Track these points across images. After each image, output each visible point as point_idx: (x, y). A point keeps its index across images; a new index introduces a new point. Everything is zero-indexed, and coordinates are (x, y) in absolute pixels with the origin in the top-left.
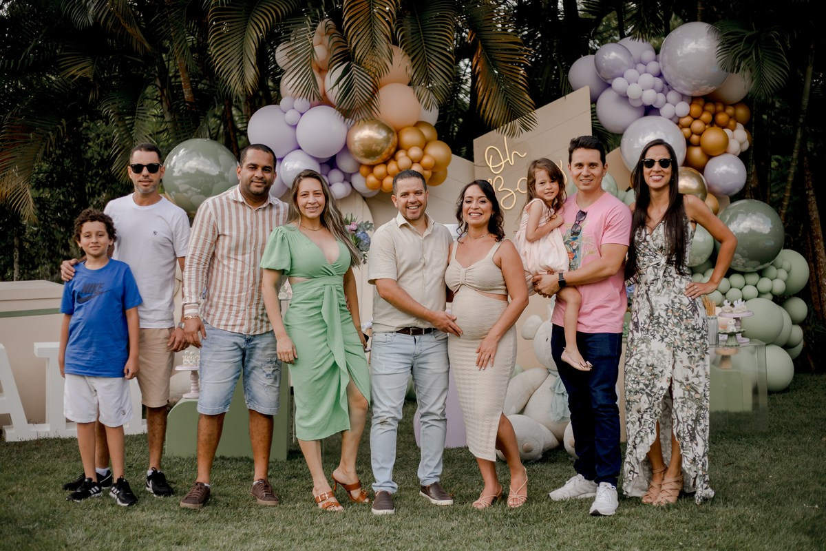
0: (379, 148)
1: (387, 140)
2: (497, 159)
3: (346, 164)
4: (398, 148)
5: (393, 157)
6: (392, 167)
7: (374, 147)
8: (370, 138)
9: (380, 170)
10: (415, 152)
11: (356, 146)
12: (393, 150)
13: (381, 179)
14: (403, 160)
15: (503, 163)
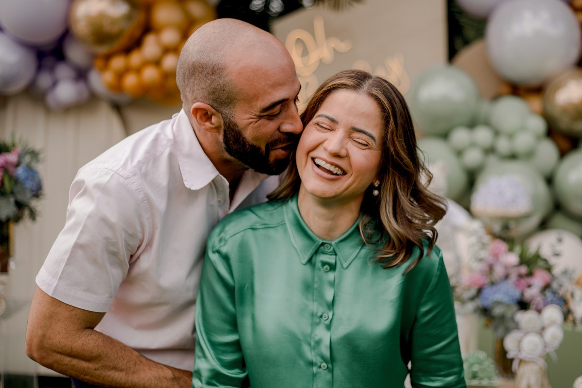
0: (115, 29)
1: (128, 17)
2: (305, 53)
3: (76, 54)
4: (148, 28)
5: (136, 44)
6: (135, 58)
7: (108, 28)
8: (102, 16)
9: (118, 63)
10: (169, 37)
11: (81, 27)
12: (137, 33)
13: (120, 75)
14: (151, 47)
15: (314, 57)
